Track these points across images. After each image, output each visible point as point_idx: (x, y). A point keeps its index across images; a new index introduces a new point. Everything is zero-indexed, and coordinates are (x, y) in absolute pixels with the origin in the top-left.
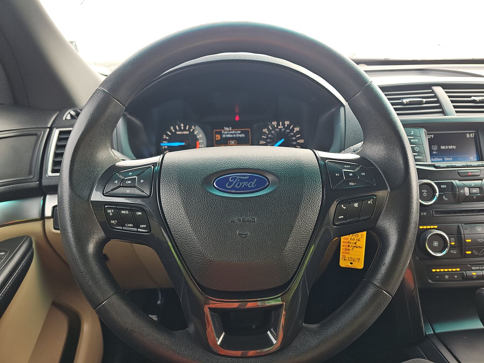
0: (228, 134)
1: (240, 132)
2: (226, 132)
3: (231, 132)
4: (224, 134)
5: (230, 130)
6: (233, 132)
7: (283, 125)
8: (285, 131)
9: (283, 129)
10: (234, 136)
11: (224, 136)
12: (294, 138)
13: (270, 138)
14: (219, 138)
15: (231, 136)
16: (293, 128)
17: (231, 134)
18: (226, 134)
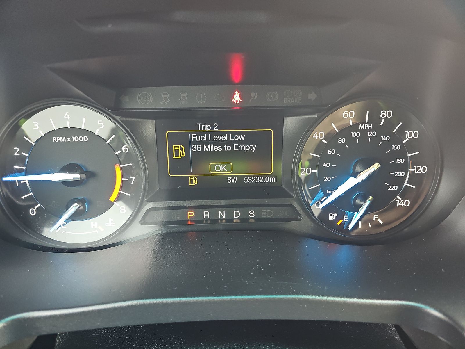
0: (207, 143)
1: (242, 138)
2: (203, 138)
3: (216, 138)
4: (195, 142)
5: (215, 130)
6: (224, 138)
7: (374, 120)
8: (378, 138)
9: (373, 134)
10: (227, 148)
11: (197, 148)
12: (399, 161)
13: (331, 159)
14: (182, 154)
15: (219, 148)
16: (402, 132)
17: (216, 143)
18: (202, 143)
